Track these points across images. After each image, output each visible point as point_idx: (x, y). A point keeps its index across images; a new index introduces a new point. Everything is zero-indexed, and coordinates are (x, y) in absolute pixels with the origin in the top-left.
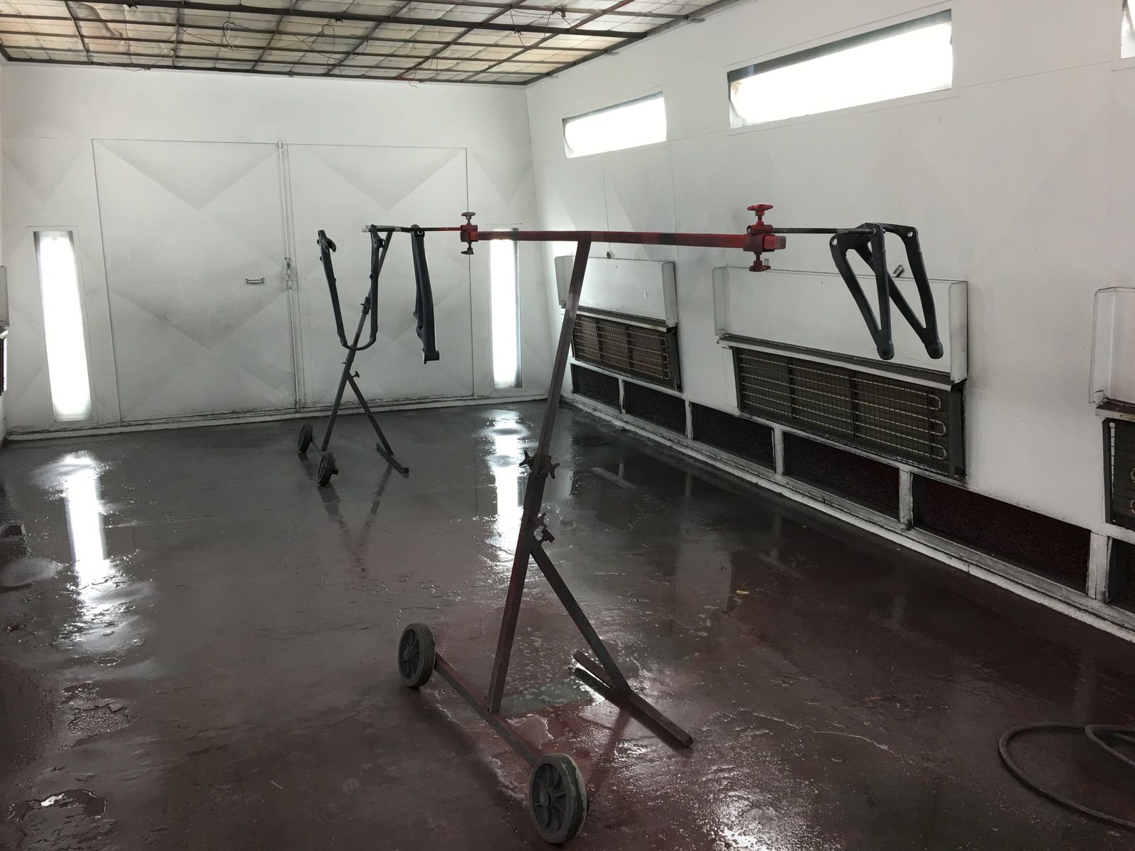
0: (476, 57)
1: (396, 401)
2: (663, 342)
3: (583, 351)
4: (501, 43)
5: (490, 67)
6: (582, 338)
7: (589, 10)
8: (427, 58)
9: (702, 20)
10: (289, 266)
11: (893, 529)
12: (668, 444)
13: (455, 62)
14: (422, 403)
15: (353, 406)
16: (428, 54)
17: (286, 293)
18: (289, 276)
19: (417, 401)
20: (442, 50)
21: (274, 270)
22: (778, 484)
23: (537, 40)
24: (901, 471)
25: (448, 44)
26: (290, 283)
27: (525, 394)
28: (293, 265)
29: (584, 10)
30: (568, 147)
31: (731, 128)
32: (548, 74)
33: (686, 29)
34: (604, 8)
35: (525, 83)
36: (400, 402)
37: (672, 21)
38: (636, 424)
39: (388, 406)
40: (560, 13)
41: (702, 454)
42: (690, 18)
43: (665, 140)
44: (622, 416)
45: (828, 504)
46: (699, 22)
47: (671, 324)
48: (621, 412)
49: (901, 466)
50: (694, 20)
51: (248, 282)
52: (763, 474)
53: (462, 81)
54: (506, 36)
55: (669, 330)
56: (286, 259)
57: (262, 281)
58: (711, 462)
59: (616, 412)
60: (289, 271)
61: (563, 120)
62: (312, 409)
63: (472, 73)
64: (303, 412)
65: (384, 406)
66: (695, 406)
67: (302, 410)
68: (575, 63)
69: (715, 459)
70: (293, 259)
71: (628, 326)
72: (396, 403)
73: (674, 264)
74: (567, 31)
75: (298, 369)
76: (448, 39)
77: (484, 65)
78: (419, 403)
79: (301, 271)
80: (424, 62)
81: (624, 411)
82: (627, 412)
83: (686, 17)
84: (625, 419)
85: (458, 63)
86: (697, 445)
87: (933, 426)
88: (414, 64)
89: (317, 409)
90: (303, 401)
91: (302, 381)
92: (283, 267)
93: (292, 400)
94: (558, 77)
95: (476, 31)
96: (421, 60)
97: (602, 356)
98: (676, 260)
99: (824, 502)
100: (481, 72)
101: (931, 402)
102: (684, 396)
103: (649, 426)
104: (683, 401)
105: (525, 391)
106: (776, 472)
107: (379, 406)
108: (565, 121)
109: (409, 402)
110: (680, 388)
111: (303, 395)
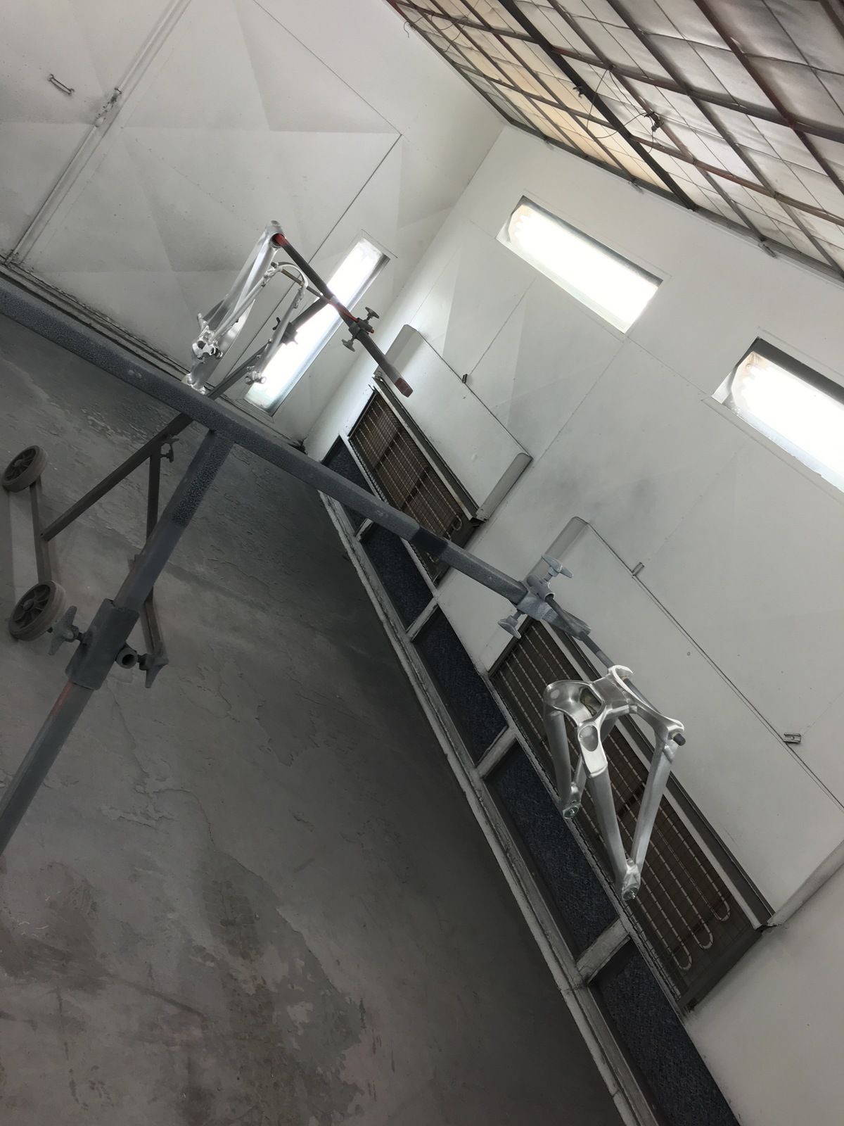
0: (499, 63)
1: (129, 334)
2: (456, 522)
3: (362, 440)
4: (542, 78)
5: (499, 82)
6: (371, 426)
7: (683, 145)
8: (446, 16)
9: (774, 255)
10: (114, 99)
11: (561, 962)
12: (382, 617)
13: (470, 44)
14: (156, 357)
15: (75, 305)
16: (453, 14)
17: (86, 127)
18: (106, 111)
19: (152, 351)
20: (473, 25)
21: (92, 89)
22: (468, 780)
23: (583, 111)
24: (618, 921)
25: (488, 28)
26: (101, 120)
27: (271, 425)
28: (120, 102)
29: (679, 141)
30: (507, 229)
31: (713, 396)
32: (546, 138)
33: (750, 249)
34: (700, 158)
35: (512, 121)
36: (132, 339)
37: (745, 228)
38: (362, 562)
39: (116, 333)
40: (654, 122)
41: (410, 664)
42: (764, 243)
43: (624, 331)
44: (354, 539)
45: (508, 859)
46: (769, 254)
47: (480, 515)
48: (355, 535)
49: (624, 917)
50: (767, 249)
51: (52, 79)
52: (460, 754)
53: (453, 63)
54: (558, 79)
55: (474, 520)
56: (116, 89)
57: (70, 92)
58: (414, 683)
59: (350, 530)
60: (109, 106)
61: (523, 196)
62: (25, 275)
63: (472, 68)
64: (11, 270)
65: (110, 330)
66: (438, 612)
67: (12, 266)
68: (586, 157)
69: (420, 685)
70: (124, 95)
71: (430, 468)
72: (127, 337)
73: (531, 460)
74: (627, 136)
75: (40, 219)
76: (493, 23)
77: (495, 74)
78: (152, 355)
79: (124, 115)
80: (438, 15)
81: (359, 537)
82: (361, 542)
83: (763, 238)
84: (354, 546)
85: (471, 49)
86: (411, 649)
87: (698, 929)
88: (425, 7)
89: (31, 278)
90: (21, 258)
91: (35, 236)
92: (106, 96)
93: (7, 249)
94: (552, 149)
95: (537, 47)
96: (437, 11)
97: (378, 466)
98: (536, 460)
99: (505, 852)
100: (485, 76)
101: (718, 906)
102: (435, 593)
103: (375, 579)
104: (432, 597)
105: (273, 423)
106: (476, 767)
107: (105, 326)
108: (524, 200)
109: (142, 346)
110: (438, 582)
111: (26, 251)
